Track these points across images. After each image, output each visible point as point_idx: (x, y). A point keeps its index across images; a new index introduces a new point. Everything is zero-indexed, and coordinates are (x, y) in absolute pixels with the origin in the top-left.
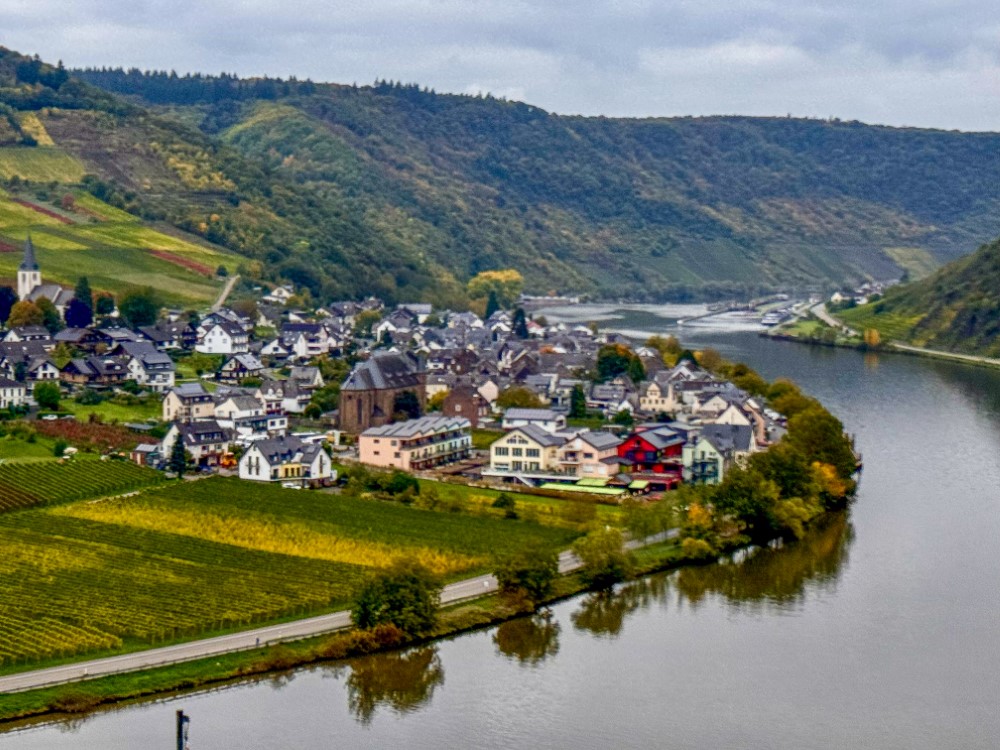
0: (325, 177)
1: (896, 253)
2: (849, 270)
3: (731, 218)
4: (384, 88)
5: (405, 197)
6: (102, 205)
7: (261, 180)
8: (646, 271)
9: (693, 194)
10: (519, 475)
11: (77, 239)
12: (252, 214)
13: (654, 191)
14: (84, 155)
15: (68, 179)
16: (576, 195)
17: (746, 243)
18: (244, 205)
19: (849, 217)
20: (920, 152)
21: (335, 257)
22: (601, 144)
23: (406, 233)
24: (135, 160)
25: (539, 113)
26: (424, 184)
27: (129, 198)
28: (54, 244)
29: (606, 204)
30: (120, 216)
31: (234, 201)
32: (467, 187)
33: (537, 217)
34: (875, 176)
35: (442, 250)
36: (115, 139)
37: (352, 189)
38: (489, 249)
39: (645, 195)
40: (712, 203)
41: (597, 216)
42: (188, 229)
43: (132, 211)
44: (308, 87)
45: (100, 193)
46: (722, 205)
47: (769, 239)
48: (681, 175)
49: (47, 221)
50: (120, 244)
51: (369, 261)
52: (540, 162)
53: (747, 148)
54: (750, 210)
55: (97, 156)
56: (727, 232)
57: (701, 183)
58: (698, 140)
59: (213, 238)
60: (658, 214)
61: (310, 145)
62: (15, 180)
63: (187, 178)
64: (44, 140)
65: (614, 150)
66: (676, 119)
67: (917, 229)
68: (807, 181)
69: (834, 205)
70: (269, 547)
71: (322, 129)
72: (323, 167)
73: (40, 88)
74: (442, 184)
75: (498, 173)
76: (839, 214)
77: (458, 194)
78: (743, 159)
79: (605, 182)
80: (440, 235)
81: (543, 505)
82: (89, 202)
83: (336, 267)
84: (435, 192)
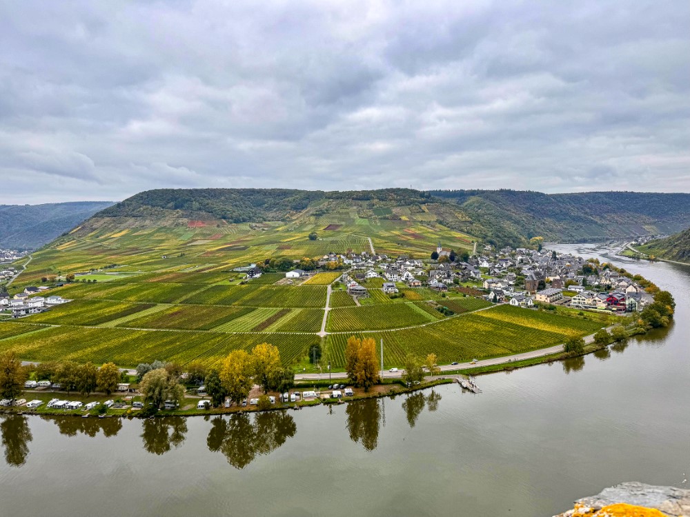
0: (489, 214)
1: (646, 227)
2: (632, 232)
3: (597, 219)
4: (502, 191)
5: (510, 218)
6: (441, 226)
7: (478, 218)
8: (573, 234)
9: (586, 213)
10: (580, 305)
11: (438, 235)
12: (476, 226)
13: (575, 213)
14: (436, 214)
15: (432, 220)
16: (554, 215)
17: (602, 226)
18: (474, 224)
19: (631, 218)
20: (652, 199)
21: (498, 236)
22: (560, 202)
23: (511, 227)
24: (447, 215)
25: (542, 194)
26: (514, 214)
27: (448, 224)
28: (433, 236)
29: (562, 217)
30: (446, 228)
31: (471, 223)
32: (525, 215)
33: (543, 221)
34: (638, 206)
35: (521, 231)
36: (443, 209)
37: (497, 217)
38: (532, 230)
39: (572, 214)
40: (591, 215)
41: (559, 220)
42: (462, 231)
43: (448, 227)
44: (483, 192)
45: (441, 223)
46: (594, 216)
47: (608, 224)
48: (582, 208)
49: (430, 230)
50: (447, 236)
51: (505, 236)
52: (543, 207)
53: (600, 200)
54: (602, 217)
55: (439, 214)
56: (596, 223)
57: (588, 210)
58: (586, 199)
59: (468, 233)
60: (576, 219)
61: (485, 207)
62: (422, 221)
63: (460, 218)
64: (426, 211)
65: (563, 203)
66: (579, 193)
67: (652, 220)
68: (618, 209)
69: (627, 214)
70: (529, 326)
71: (488, 202)
72: (489, 212)
73: (425, 199)
74: (519, 214)
75: (533, 210)
76: (628, 217)
77: (523, 217)
78: (599, 203)
79: (561, 211)
80: (520, 227)
81: (591, 315)
82: (438, 225)
83: (498, 239)
84: (517, 217)
